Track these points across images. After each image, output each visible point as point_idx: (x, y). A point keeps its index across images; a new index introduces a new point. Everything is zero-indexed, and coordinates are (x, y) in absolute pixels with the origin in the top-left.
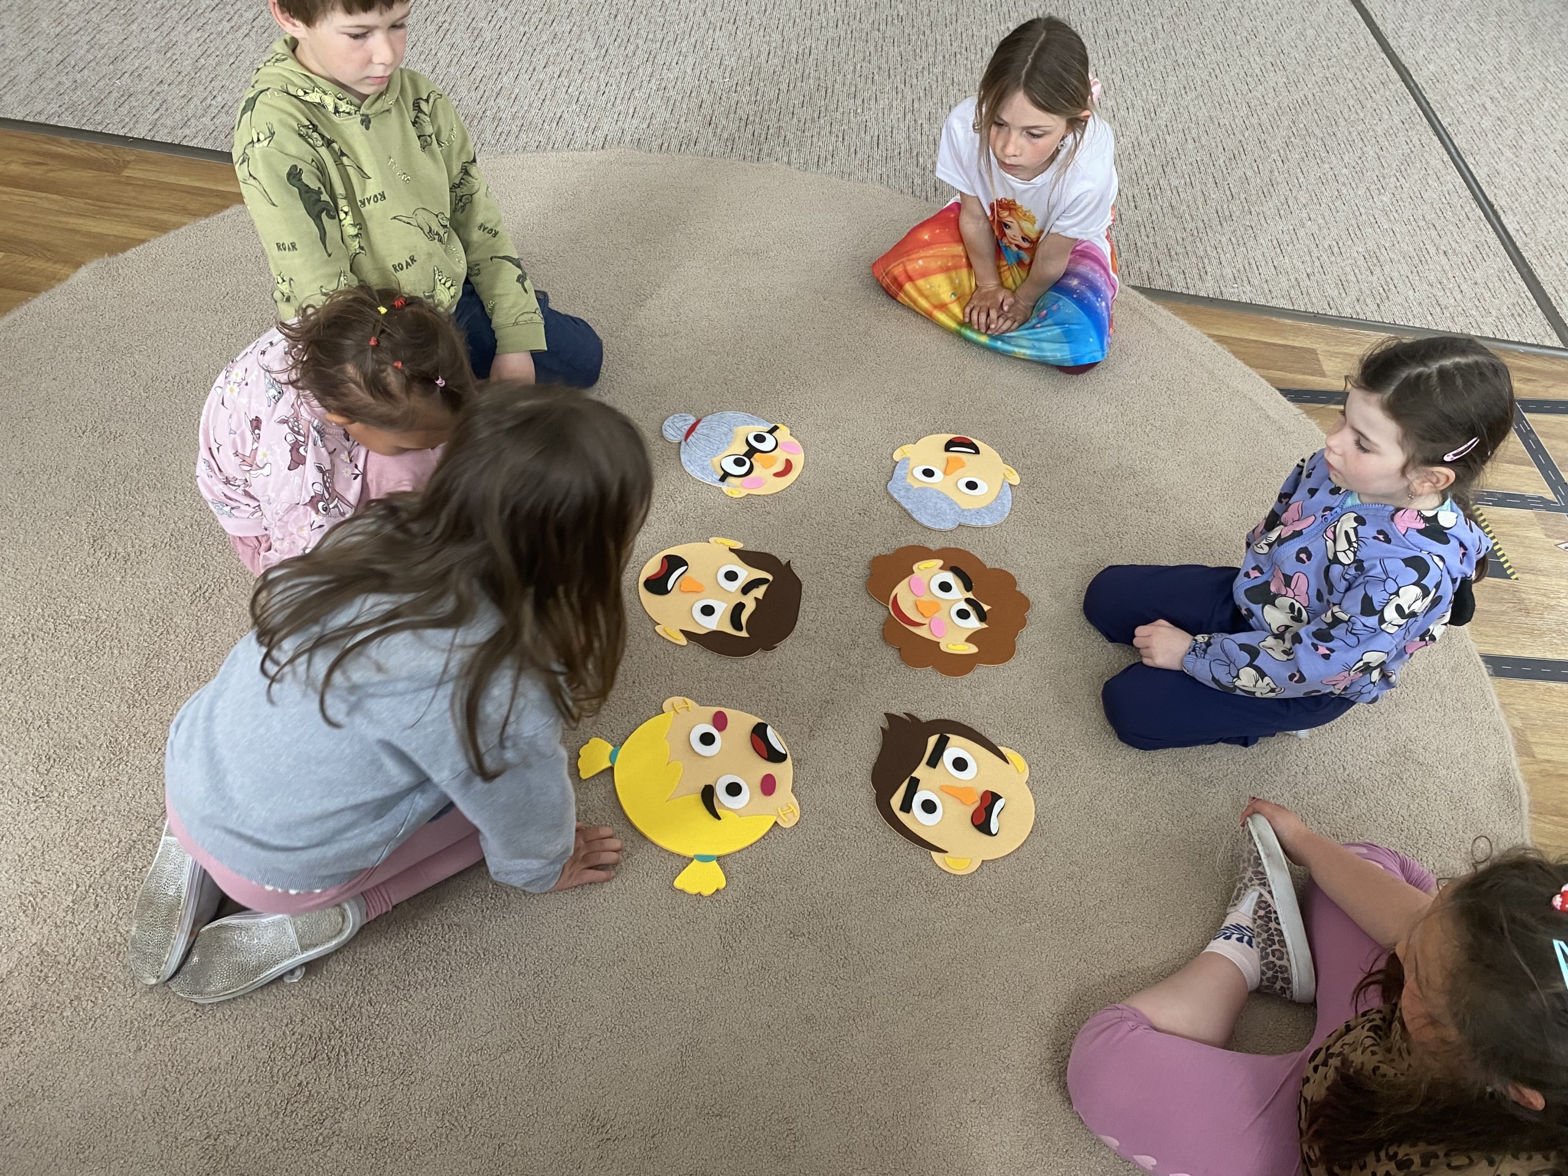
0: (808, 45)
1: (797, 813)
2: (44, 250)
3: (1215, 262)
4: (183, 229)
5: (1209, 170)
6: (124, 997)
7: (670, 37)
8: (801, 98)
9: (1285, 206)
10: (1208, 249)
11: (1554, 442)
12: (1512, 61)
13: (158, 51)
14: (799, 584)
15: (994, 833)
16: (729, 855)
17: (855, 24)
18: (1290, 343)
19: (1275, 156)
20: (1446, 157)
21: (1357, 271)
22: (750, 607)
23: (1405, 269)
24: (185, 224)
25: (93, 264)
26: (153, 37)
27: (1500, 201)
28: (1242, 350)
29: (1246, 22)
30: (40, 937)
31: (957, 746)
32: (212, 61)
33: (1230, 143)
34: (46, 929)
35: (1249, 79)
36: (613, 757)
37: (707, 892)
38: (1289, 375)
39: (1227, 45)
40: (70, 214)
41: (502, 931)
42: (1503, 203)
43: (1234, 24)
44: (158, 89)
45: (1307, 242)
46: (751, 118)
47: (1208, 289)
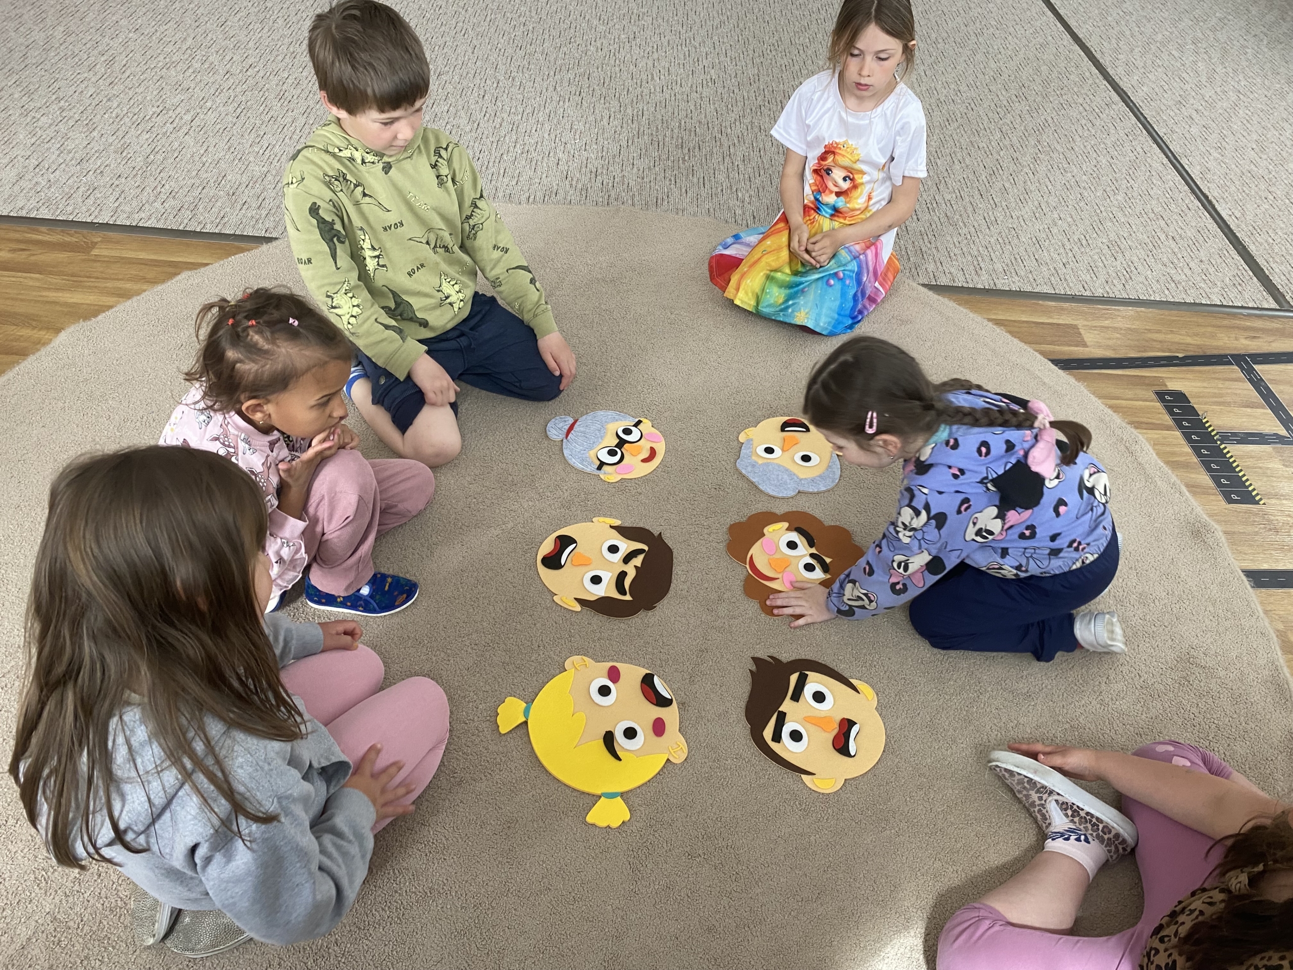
0: (641, 108)
1: (686, 751)
2: (28, 320)
3: (987, 259)
4: (142, 296)
5: (974, 185)
6: (126, 954)
7: (529, 110)
8: (639, 151)
9: (1039, 209)
10: (980, 249)
11: (1281, 387)
12: (1210, 80)
13: (115, 152)
14: (670, 551)
15: (852, 754)
16: (631, 791)
17: (677, 89)
18: (1055, 321)
19: (1027, 170)
20: (1165, 161)
21: (1103, 258)
22: (631, 574)
23: (1142, 254)
24: (145, 291)
25: (71, 329)
26: (111, 141)
27: (1213, 193)
28: (1016, 329)
29: (992, 65)
30: (53, 906)
31: (815, 683)
32: (160, 157)
33: (989, 162)
34: (57, 898)
35: (999, 110)
36: (526, 712)
37: (615, 824)
38: (1057, 348)
39: (978, 84)
40: (49, 289)
41: (444, 871)
42: (1216, 194)
43: (982, 66)
44: (117, 183)
45: (1060, 237)
46: (599, 171)
47: (983, 282)
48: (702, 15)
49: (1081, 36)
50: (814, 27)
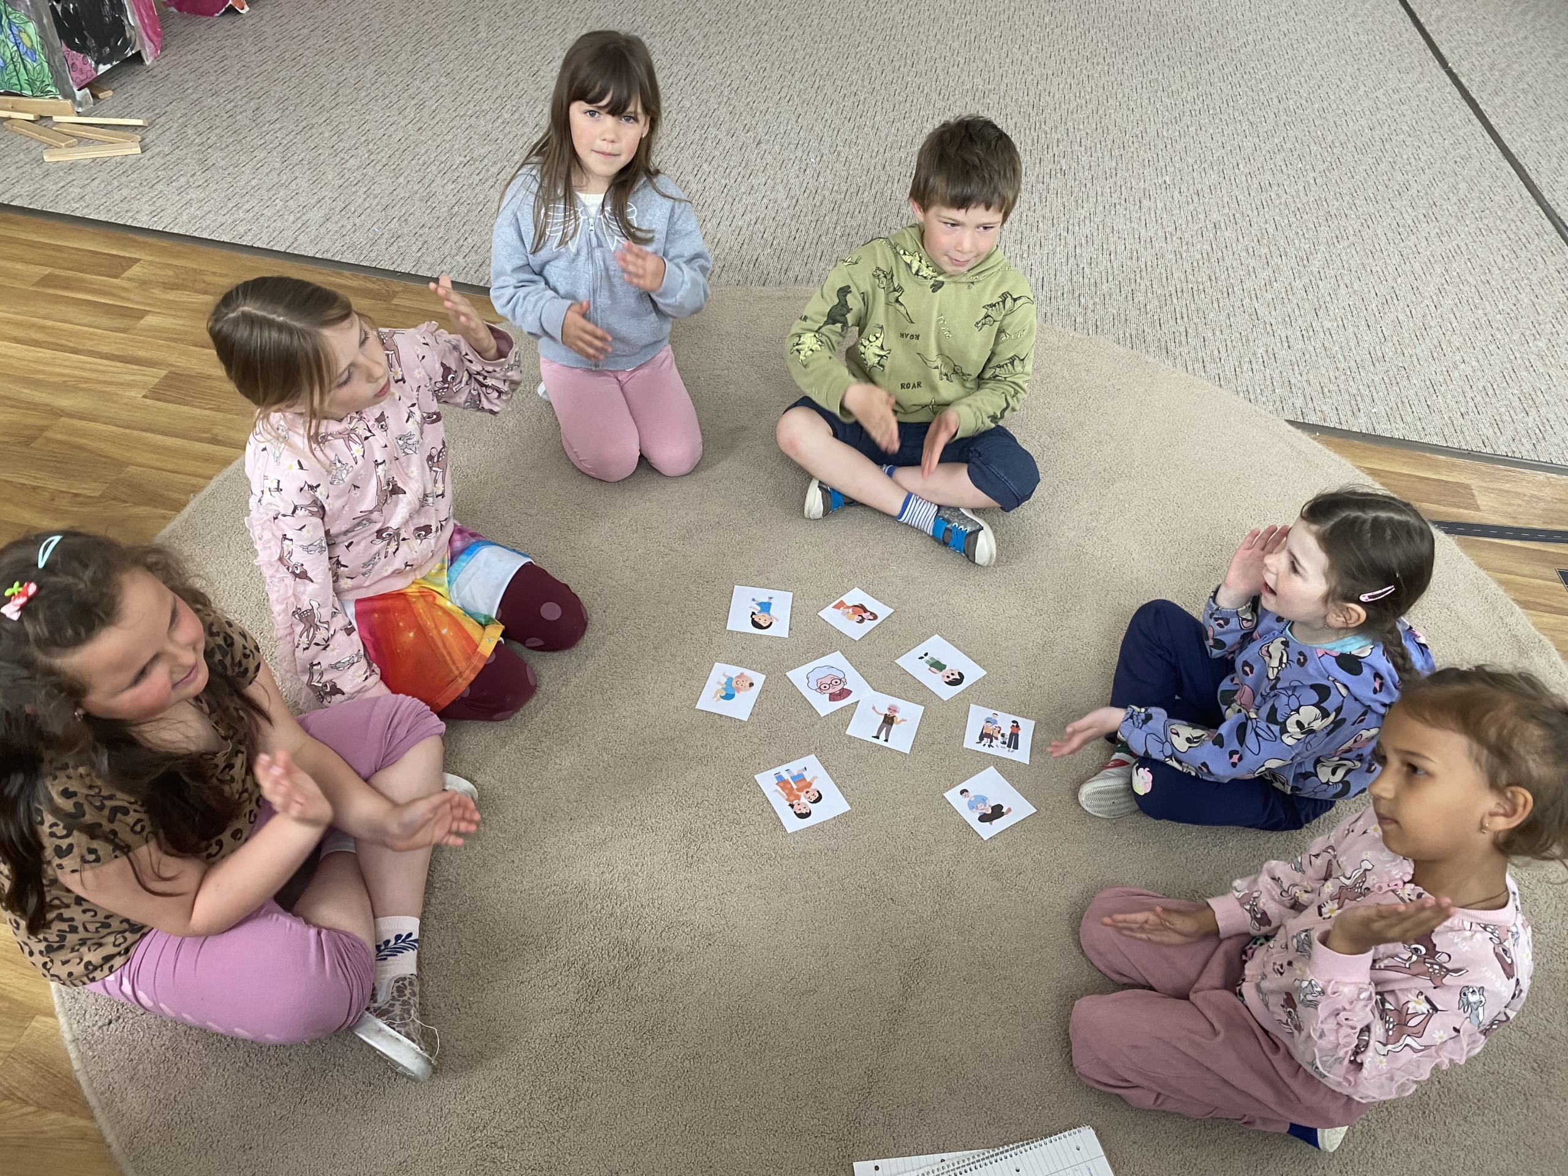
3: (1368, 400)
5: (1361, 314)
9: (1439, 349)
10: (1361, 387)
18: (1443, 477)
19: (1428, 302)
21: (1512, 412)
26: (417, 188)
29: (1398, 176)
33: (1382, 289)
35: (1401, 230)
38: (1442, 509)
39: (1379, 198)
43: (1385, 178)
45: (1461, 383)
47: (1359, 425)
48: (1057, 96)
49: (1513, 151)
50: (1187, 119)
